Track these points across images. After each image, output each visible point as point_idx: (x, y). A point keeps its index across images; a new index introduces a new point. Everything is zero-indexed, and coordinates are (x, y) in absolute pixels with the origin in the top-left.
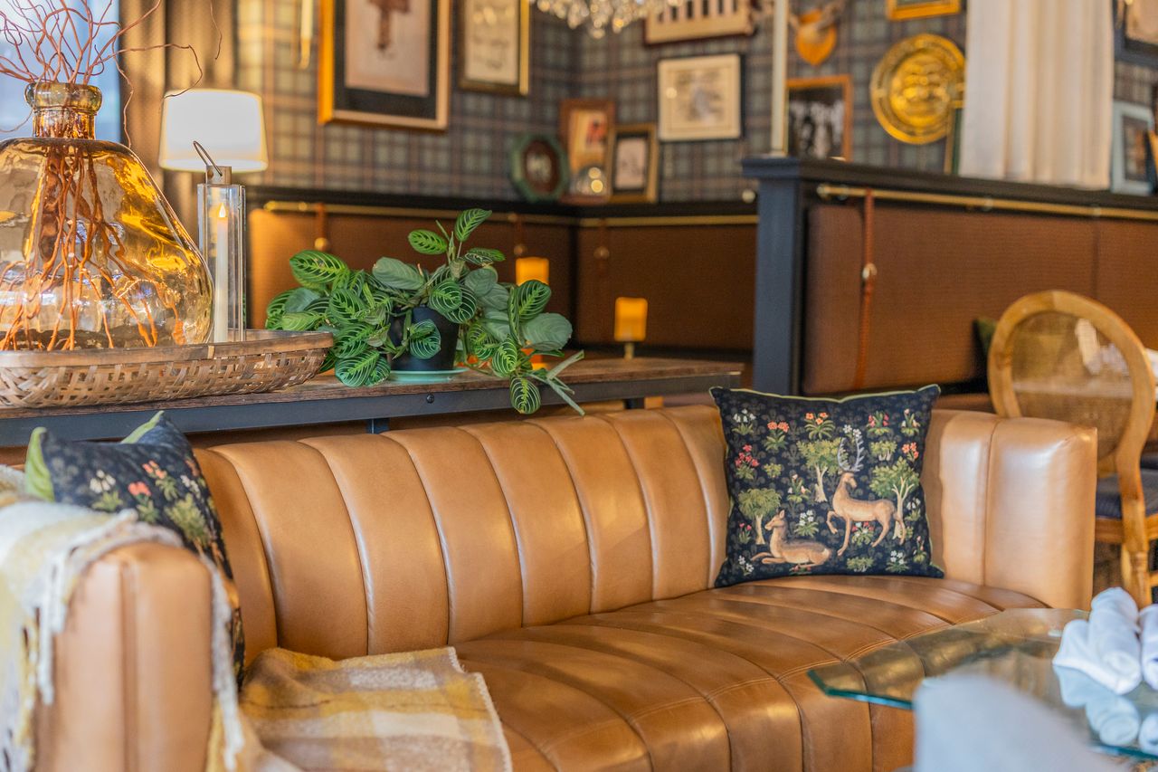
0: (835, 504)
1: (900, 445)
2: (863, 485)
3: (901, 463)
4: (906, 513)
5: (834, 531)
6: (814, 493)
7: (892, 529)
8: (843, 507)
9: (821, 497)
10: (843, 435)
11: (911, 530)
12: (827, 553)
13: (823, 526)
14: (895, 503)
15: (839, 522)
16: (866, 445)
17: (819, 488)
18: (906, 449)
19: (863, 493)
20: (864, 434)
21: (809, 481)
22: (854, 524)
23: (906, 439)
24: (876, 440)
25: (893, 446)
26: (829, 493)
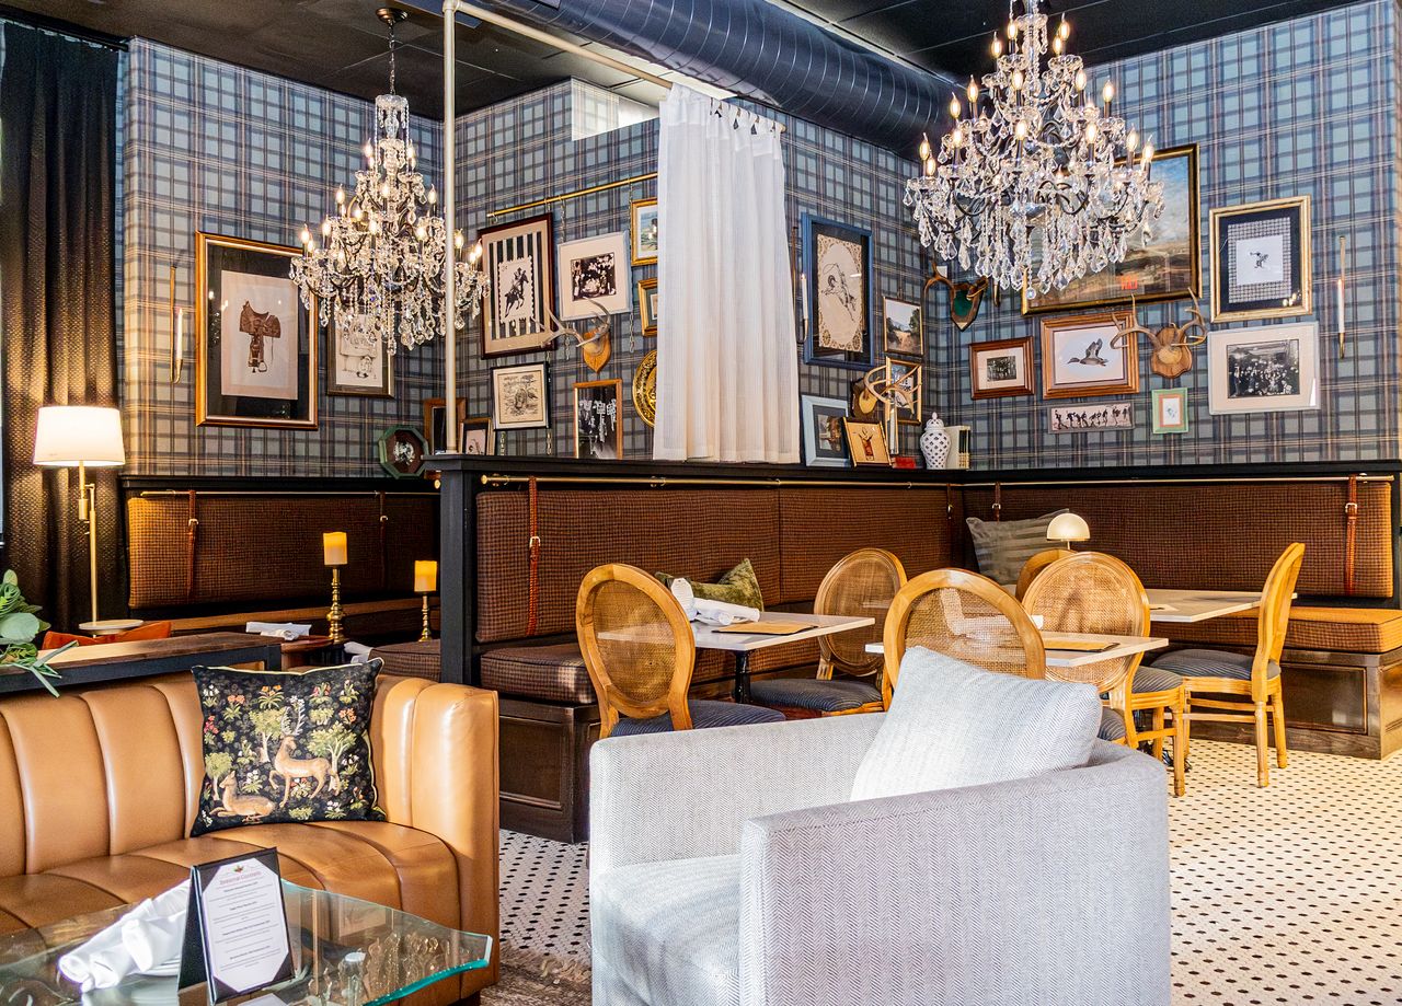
0: (277, 765)
1: (337, 711)
2: (300, 747)
3: (338, 726)
4: (341, 768)
5: (275, 786)
6: (259, 754)
7: (327, 783)
8: (284, 766)
9: (265, 759)
10: (289, 704)
11: (346, 784)
12: (270, 806)
13: (266, 783)
14: (330, 761)
15: (280, 780)
16: (306, 713)
17: (264, 751)
18: (342, 714)
19: (301, 753)
20: (306, 703)
21: (256, 746)
22: (292, 780)
23: (342, 706)
24: (316, 708)
25: (330, 712)
26: (272, 755)
